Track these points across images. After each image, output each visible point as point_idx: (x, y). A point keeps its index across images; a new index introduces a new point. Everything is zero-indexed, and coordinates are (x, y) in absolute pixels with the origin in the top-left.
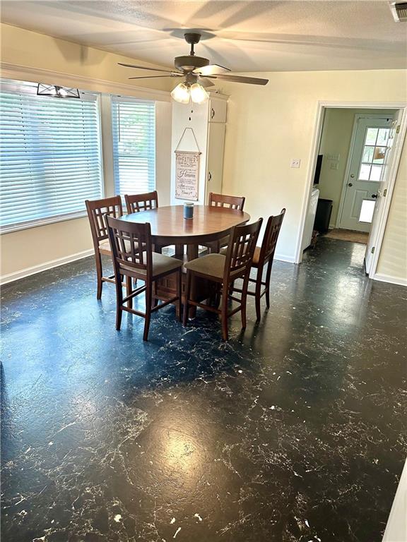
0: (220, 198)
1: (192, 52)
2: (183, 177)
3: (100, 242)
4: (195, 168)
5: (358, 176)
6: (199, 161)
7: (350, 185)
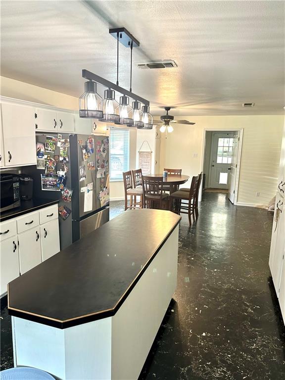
0: (169, 170)
1: (167, 114)
2: (143, 163)
3: (127, 190)
4: (149, 159)
5: (216, 161)
6: (151, 155)
7: (213, 166)
